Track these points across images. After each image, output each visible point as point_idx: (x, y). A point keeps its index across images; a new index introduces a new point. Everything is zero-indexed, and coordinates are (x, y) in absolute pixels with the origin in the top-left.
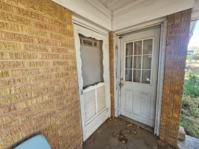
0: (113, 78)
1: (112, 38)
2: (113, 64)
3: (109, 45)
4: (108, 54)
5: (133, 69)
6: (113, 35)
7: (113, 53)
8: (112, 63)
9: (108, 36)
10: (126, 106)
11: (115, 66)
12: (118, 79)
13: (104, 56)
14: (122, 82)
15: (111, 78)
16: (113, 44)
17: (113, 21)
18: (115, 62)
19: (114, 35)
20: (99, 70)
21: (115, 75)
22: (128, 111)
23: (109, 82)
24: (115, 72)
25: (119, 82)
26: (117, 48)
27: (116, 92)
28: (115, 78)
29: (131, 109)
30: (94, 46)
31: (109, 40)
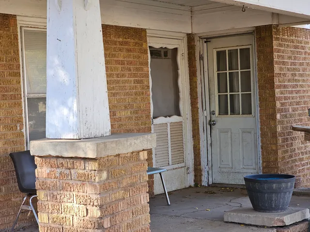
0: (197, 111)
1: (193, 44)
2: (196, 85)
3: (189, 54)
4: (187, 69)
5: (229, 94)
6: (194, 39)
7: (195, 67)
8: (194, 84)
9: (186, 40)
10: (221, 161)
11: (199, 90)
12: (205, 112)
13: (180, 72)
14: (214, 118)
15: (193, 111)
16: (195, 52)
17: (193, 18)
18: (199, 82)
19: (197, 38)
20: (171, 97)
21: (199, 105)
22: (225, 170)
23: (190, 119)
24: (199, 100)
25: (208, 119)
26: (201, 58)
27: (203, 136)
28: (200, 110)
29: (231, 165)
30: (164, 57)
31: (188, 45)
